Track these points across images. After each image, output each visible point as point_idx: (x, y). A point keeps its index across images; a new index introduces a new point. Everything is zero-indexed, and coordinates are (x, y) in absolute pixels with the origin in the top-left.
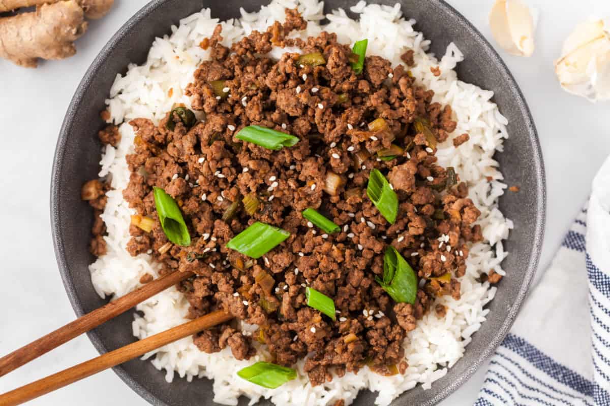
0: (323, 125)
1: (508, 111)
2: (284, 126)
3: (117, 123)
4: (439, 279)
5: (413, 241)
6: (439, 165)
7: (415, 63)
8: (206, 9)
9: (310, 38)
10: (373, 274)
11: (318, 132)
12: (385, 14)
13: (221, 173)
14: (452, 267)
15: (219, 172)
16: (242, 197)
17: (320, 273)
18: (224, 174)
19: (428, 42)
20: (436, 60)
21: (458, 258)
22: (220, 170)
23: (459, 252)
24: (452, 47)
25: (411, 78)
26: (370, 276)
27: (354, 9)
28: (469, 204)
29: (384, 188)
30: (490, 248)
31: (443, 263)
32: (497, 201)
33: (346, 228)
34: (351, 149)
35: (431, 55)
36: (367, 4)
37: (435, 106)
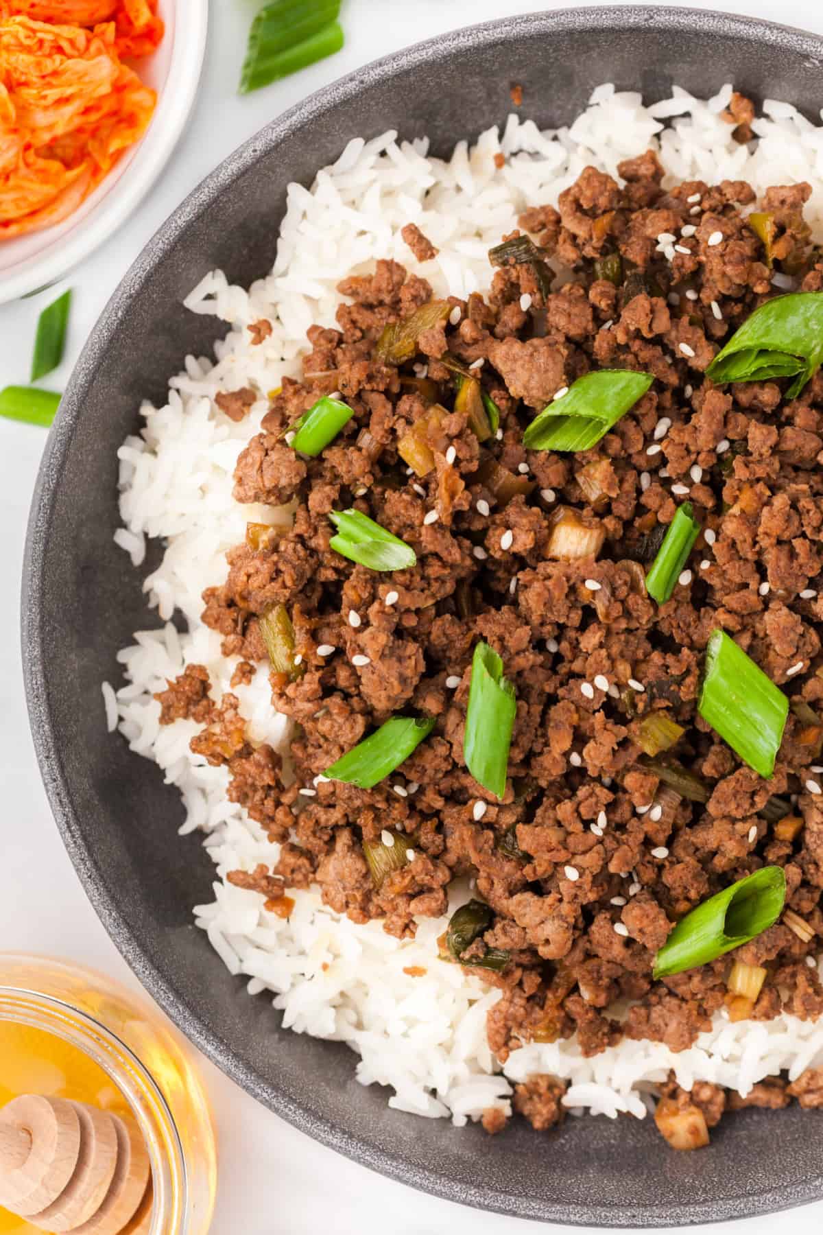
0: (435, 586)
1: (332, 142)
2: (452, 682)
3: (508, 1090)
4: (768, 239)
5: (685, 320)
6: (489, 287)
7: (246, 385)
8: (196, 917)
9: (227, 652)
10: (784, 403)
11: (455, 596)
12: (139, 480)
13: (595, 821)
14: (732, 214)
15: (593, 826)
16: (643, 758)
17: (804, 535)
18: (596, 814)
19: (190, 361)
20: (230, 336)
21: (706, 205)
22: (587, 824)
23: (693, 205)
24: (194, 302)
25: (284, 387)
26: (787, 411)
27: (138, 555)
28: (570, 198)
29: (568, 411)
30: (669, 131)
31: (726, 238)
32: (551, 133)
33: (679, 489)
34: (483, 507)
35: (220, 348)
36: (124, 526)
37: (345, 320)
